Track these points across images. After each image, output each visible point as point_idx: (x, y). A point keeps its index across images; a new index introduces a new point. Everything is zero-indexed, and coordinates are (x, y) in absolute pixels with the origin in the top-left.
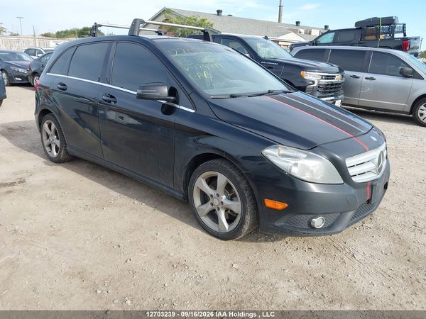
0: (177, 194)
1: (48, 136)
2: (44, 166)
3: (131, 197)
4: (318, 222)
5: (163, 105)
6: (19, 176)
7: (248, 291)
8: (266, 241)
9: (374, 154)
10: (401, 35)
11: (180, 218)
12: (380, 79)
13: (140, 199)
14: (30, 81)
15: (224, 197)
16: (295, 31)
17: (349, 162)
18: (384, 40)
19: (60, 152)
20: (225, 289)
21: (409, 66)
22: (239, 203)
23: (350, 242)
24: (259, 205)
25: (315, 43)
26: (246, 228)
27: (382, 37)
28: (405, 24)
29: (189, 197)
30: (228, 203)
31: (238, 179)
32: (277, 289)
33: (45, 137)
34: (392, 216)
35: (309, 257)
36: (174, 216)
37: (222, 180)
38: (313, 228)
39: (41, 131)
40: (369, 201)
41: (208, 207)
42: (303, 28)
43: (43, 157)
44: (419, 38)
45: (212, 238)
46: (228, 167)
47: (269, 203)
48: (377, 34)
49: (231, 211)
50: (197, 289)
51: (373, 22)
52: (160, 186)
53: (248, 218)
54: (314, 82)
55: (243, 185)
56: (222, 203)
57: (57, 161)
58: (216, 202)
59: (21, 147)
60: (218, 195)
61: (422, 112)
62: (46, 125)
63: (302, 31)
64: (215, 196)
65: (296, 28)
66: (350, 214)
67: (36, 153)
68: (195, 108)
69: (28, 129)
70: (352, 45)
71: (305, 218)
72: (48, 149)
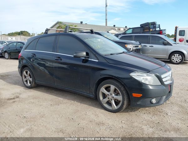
0: (91, 95)
1: (25, 77)
2: (25, 90)
3: (68, 100)
4: (154, 101)
5: (83, 59)
6: (15, 95)
7: (132, 130)
8: (131, 112)
9: (170, 73)
10: (159, 29)
11: (93, 106)
12: (155, 46)
13: (74, 100)
14: (3, 55)
15: (114, 95)
16: (114, 29)
17: (163, 76)
18: (152, 31)
19: (32, 83)
20: (123, 131)
21: (166, 41)
22: (121, 96)
23: (164, 109)
24: (130, 96)
25: (124, 33)
26: (125, 106)
27: (151, 30)
28: (159, 25)
29: (97, 96)
30: (116, 97)
31: (120, 86)
32: (143, 129)
33: (24, 78)
34: (175, 98)
35: (150, 116)
36: (90, 105)
37: (113, 87)
38: (152, 103)
39: (21, 75)
40: (170, 92)
41: (106, 100)
42: (116, 27)
43: (22, 86)
44: (166, 30)
45: (109, 112)
46: (115, 82)
47: (135, 95)
48: (149, 29)
49: (117, 100)
50: (111, 132)
51: (147, 24)
52: (83, 93)
53: (126, 102)
54: (131, 49)
55: (122, 89)
56: (113, 97)
57: (30, 88)
58: (110, 97)
59: (10, 83)
60: (111, 94)
61: (173, 58)
62: (24, 72)
63: (117, 29)
64: (109, 94)
65: (114, 28)
66: (164, 97)
67: (18, 85)
68: (98, 59)
69: (10, 76)
70: (140, 33)
71: (148, 100)
72: (25, 83)
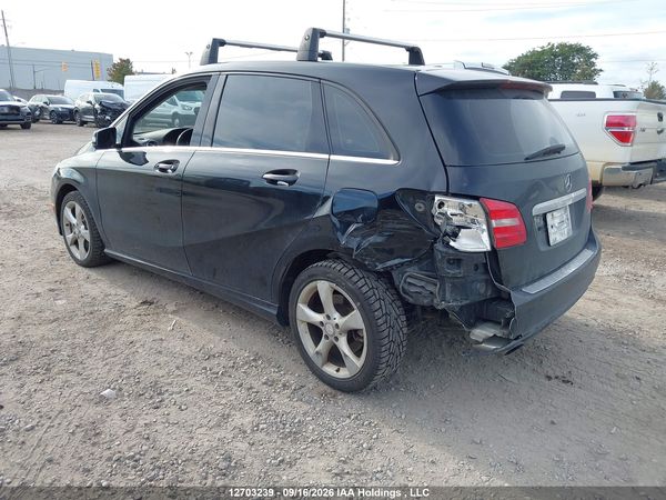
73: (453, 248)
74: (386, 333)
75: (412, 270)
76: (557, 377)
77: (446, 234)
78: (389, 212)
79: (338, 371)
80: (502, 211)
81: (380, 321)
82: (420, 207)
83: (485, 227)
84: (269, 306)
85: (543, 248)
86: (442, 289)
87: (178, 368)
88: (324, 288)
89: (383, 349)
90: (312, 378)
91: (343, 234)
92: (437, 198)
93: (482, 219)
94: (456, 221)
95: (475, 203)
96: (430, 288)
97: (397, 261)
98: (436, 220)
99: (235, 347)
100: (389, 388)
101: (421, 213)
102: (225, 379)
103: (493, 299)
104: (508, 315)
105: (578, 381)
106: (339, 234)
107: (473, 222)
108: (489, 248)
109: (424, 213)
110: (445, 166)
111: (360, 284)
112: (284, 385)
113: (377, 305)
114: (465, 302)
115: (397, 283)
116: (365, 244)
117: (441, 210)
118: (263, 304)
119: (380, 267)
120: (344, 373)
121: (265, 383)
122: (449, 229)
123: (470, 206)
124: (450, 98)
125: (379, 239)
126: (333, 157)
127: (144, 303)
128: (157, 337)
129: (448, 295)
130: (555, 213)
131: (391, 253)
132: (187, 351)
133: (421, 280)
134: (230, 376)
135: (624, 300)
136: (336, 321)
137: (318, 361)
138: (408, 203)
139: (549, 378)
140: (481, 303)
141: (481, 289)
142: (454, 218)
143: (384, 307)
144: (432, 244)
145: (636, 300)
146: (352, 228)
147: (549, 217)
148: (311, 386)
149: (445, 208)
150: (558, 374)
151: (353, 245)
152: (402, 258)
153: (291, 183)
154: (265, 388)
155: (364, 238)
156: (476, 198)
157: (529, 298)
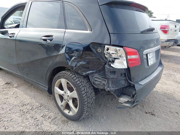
73: (112, 67)
74: (86, 100)
75: (96, 75)
76: (149, 113)
77: (110, 61)
78: (87, 52)
79: (69, 112)
80: (131, 52)
81: (84, 95)
82: (99, 50)
83: (125, 58)
84: (45, 87)
85: (146, 67)
86: (108, 83)
87: (10, 110)
88: (64, 81)
89: (85, 106)
90: (60, 114)
91: (70, 61)
92: (106, 46)
93: (124, 55)
94: (114, 56)
95: (121, 49)
96: (103, 82)
97: (91, 72)
98: (106, 56)
99: (34, 101)
100: (88, 118)
101: (100, 53)
102: (27, 115)
103: (127, 87)
104: (134, 93)
105: (156, 114)
106: (68, 61)
107: (120, 56)
108: (126, 67)
109: (101, 53)
110: (109, 33)
111: (76, 80)
112: (49, 117)
113: (83, 89)
114: (116, 88)
115: (91, 80)
116: (78, 65)
117: (108, 52)
118: (43, 86)
119: (84, 74)
120: (71, 114)
121: (42, 116)
122: (111, 59)
123: (119, 50)
124: (112, 7)
125: (84, 63)
126: (67, 30)
127: (6, 84)
128: (7, 97)
129: (110, 85)
130: (150, 54)
131: (88, 69)
132: (16, 103)
133: (100, 79)
134: (29, 113)
135: (168, 83)
136: (68, 94)
137: (62, 108)
138: (95, 48)
139: (146, 113)
140: (123, 88)
141: (123, 83)
142: (113, 55)
143: (85, 90)
144: (104, 65)
145: (172, 83)
146: (73, 58)
147: (148, 55)
148: (59, 117)
149: (109, 51)
150: (150, 111)
151: (74, 65)
152: (93, 70)
153: (51, 40)
154: (42, 118)
155: (78, 62)
156: (122, 47)
157: (141, 87)
